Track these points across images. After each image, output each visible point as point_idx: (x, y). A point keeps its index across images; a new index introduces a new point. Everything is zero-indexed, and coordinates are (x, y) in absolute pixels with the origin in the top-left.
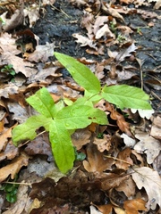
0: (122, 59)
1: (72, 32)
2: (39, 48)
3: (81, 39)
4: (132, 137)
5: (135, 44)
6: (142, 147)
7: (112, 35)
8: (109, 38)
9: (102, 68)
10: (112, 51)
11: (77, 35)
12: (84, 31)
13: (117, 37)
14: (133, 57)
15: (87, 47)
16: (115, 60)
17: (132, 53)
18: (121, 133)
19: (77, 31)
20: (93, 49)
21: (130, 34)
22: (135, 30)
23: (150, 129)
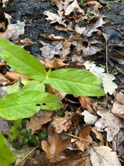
0: (89, 34)
1: (44, 10)
2: (10, 27)
3: (51, 16)
4: (94, 113)
5: (104, 19)
6: (103, 124)
7: (81, 11)
8: (79, 14)
9: (70, 44)
10: (80, 27)
11: (47, 13)
12: (54, 9)
13: (86, 13)
14: (100, 31)
15: (57, 24)
16: (82, 36)
17: (99, 28)
18: (82, 110)
19: (48, 8)
20: (62, 26)
21: (99, 9)
22: (104, 5)
23: (112, 105)
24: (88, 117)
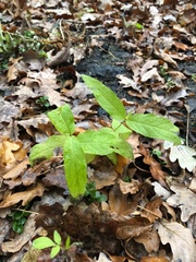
0: (168, 104)
1: (117, 73)
2: (78, 85)
3: (125, 81)
4: (167, 187)
5: (187, 91)
6: (177, 201)
7: (160, 79)
8: (157, 81)
9: (144, 110)
10: (158, 95)
11: (121, 77)
12: (130, 74)
13: (166, 81)
14: (181, 103)
15: (131, 88)
16: (159, 104)
17: (181, 99)
18: (153, 180)
19: (122, 72)
20: (137, 92)
21: (183, 80)
22: (189, 77)
23: (190, 182)
24: (159, 189)
